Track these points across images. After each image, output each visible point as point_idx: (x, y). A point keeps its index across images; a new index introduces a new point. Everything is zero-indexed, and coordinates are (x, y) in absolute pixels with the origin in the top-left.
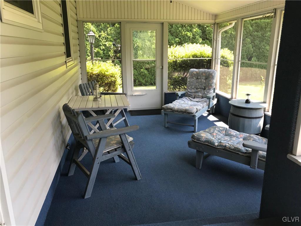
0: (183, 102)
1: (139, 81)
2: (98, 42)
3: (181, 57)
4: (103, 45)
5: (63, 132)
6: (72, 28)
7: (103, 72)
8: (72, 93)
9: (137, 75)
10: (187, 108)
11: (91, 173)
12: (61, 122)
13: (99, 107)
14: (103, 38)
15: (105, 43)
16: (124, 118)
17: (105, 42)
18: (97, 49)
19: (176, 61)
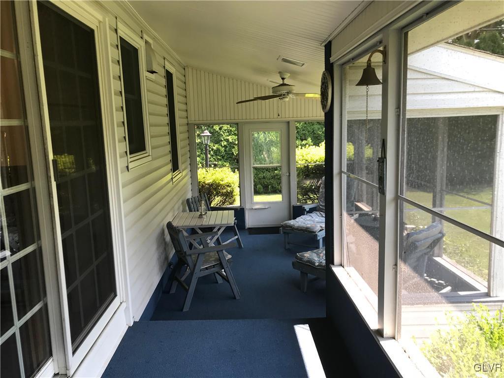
0: (310, 218)
1: (273, 187)
2: (218, 136)
3: (315, 160)
4: (225, 140)
5: (167, 249)
6: (181, 137)
7: (217, 182)
8: (179, 208)
9: (270, 179)
10: (309, 226)
11: (189, 288)
12: (164, 239)
13: (202, 225)
14: (225, 131)
15: (228, 138)
16: (236, 237)
17: (228, 136)
18: (217, 146)
19: (308, 166)
